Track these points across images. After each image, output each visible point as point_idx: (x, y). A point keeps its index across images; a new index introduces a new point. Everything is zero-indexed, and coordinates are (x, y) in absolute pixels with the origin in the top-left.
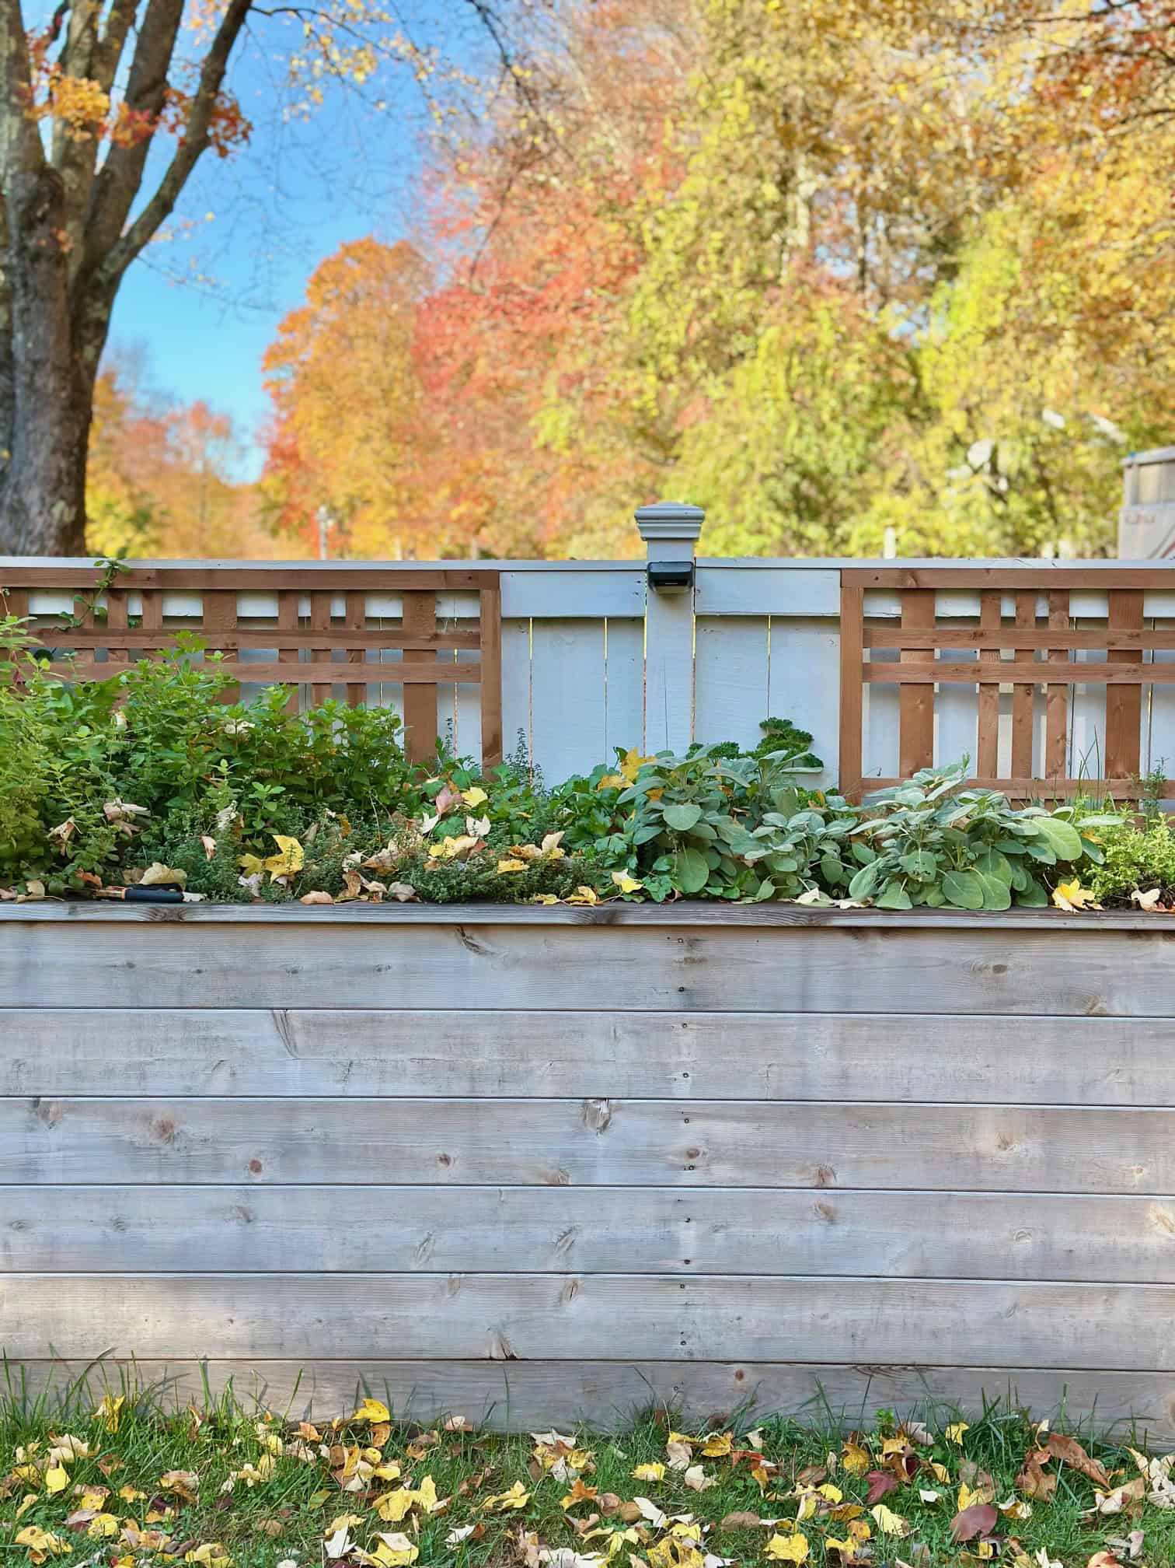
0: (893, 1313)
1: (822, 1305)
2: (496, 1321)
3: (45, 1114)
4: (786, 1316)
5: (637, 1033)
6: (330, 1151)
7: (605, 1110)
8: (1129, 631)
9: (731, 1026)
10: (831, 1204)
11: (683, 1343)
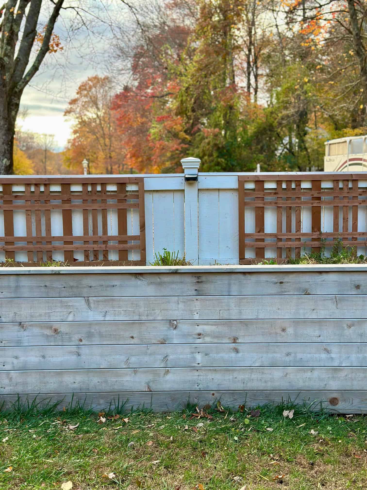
0: (254, 376)
1: (235, 374)
2: (147, 381)
3: (23, 327)
4: (225, 378)
5: (184, 302)
6: (101, 335)
7: (176, 323)
8: (317, 192)
9: (210, 300)
10: (237, 347)
11: (198, 386)
